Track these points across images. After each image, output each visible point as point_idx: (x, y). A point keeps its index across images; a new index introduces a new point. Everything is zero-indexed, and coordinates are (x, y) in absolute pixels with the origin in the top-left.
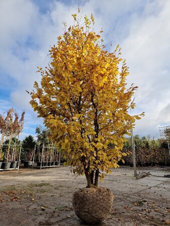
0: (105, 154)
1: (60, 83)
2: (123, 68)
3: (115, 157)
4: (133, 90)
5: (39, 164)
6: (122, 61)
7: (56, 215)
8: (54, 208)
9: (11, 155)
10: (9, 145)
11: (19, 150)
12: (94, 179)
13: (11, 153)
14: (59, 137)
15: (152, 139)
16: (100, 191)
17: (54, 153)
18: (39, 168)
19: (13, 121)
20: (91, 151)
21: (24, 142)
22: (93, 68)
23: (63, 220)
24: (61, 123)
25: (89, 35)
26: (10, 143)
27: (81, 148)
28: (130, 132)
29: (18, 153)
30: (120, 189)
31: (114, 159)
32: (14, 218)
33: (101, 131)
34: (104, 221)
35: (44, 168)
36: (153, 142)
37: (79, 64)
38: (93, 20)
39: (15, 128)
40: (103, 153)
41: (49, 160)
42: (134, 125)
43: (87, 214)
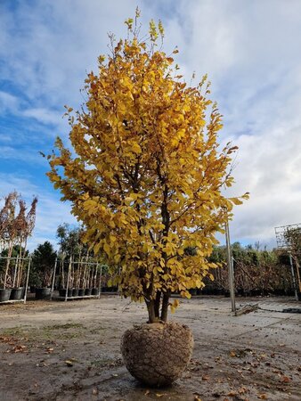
0: (180, 265)
1: (102, 139)
2: (212, 116)
3: (198, 271)
4: (229, 152)
5: (63, 293)
6: (212, 105)
7: (92, 373)
8: (89, 362)
9: (12, 276)
10: (9, 258)
11: (27, 267)
12: (161, 308)
13: (11, 273)
14: (99, 235)
15: (263, 250)
16: (170, 328)
17: (91, 272)
18: (63, 300)
19: (17, 214)
20: (156, 259)
21: (36, 253)
22: (160, 113)
23: (105, 381)
24: (104, 208)
25: (155, 57)
26: (10, 254)
27: (139, 253)
28: (224, 228)
29: (24, 272)
30: (206, 332)
31: (196, 273)
32: (17, 380)
33: (173, 224)
34: (178, 381)
35: (71, 300)
36: (265, 255)
37: (136, 106)
38: (161, 31)
39: (20, 227)
40: (177, 262)
41: (81, 287)
42: (231, 215)
43: (147, 367)
